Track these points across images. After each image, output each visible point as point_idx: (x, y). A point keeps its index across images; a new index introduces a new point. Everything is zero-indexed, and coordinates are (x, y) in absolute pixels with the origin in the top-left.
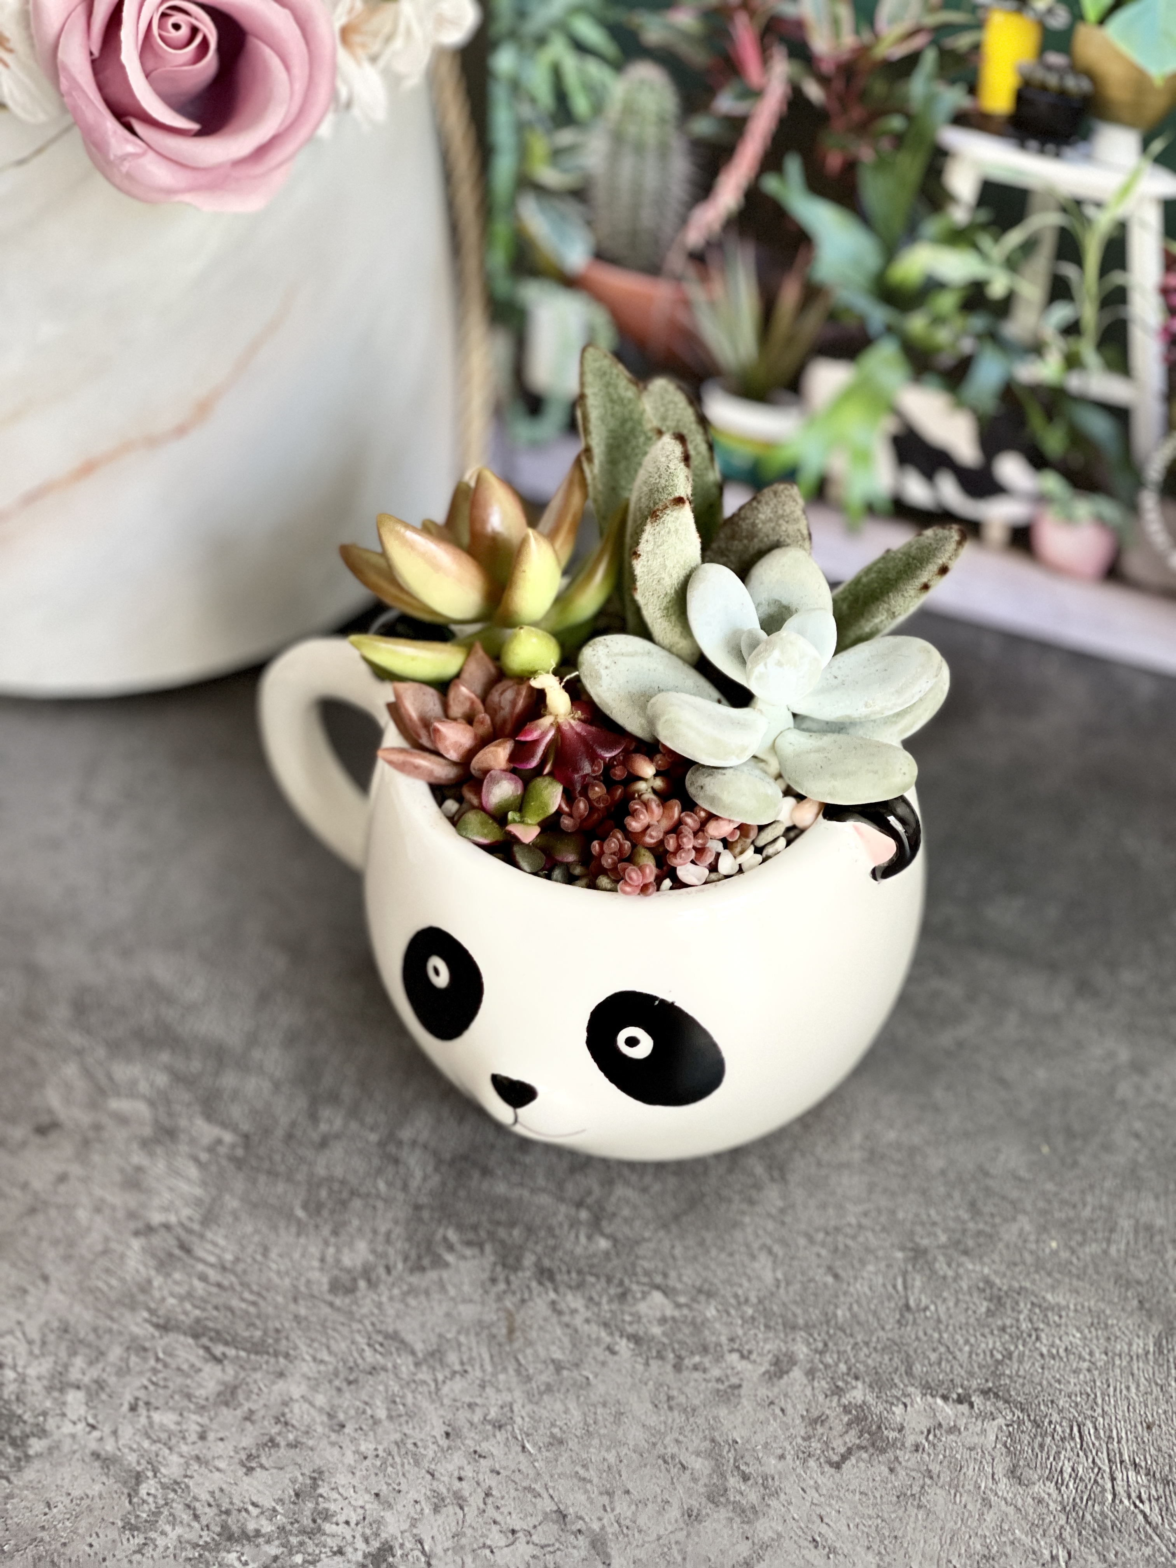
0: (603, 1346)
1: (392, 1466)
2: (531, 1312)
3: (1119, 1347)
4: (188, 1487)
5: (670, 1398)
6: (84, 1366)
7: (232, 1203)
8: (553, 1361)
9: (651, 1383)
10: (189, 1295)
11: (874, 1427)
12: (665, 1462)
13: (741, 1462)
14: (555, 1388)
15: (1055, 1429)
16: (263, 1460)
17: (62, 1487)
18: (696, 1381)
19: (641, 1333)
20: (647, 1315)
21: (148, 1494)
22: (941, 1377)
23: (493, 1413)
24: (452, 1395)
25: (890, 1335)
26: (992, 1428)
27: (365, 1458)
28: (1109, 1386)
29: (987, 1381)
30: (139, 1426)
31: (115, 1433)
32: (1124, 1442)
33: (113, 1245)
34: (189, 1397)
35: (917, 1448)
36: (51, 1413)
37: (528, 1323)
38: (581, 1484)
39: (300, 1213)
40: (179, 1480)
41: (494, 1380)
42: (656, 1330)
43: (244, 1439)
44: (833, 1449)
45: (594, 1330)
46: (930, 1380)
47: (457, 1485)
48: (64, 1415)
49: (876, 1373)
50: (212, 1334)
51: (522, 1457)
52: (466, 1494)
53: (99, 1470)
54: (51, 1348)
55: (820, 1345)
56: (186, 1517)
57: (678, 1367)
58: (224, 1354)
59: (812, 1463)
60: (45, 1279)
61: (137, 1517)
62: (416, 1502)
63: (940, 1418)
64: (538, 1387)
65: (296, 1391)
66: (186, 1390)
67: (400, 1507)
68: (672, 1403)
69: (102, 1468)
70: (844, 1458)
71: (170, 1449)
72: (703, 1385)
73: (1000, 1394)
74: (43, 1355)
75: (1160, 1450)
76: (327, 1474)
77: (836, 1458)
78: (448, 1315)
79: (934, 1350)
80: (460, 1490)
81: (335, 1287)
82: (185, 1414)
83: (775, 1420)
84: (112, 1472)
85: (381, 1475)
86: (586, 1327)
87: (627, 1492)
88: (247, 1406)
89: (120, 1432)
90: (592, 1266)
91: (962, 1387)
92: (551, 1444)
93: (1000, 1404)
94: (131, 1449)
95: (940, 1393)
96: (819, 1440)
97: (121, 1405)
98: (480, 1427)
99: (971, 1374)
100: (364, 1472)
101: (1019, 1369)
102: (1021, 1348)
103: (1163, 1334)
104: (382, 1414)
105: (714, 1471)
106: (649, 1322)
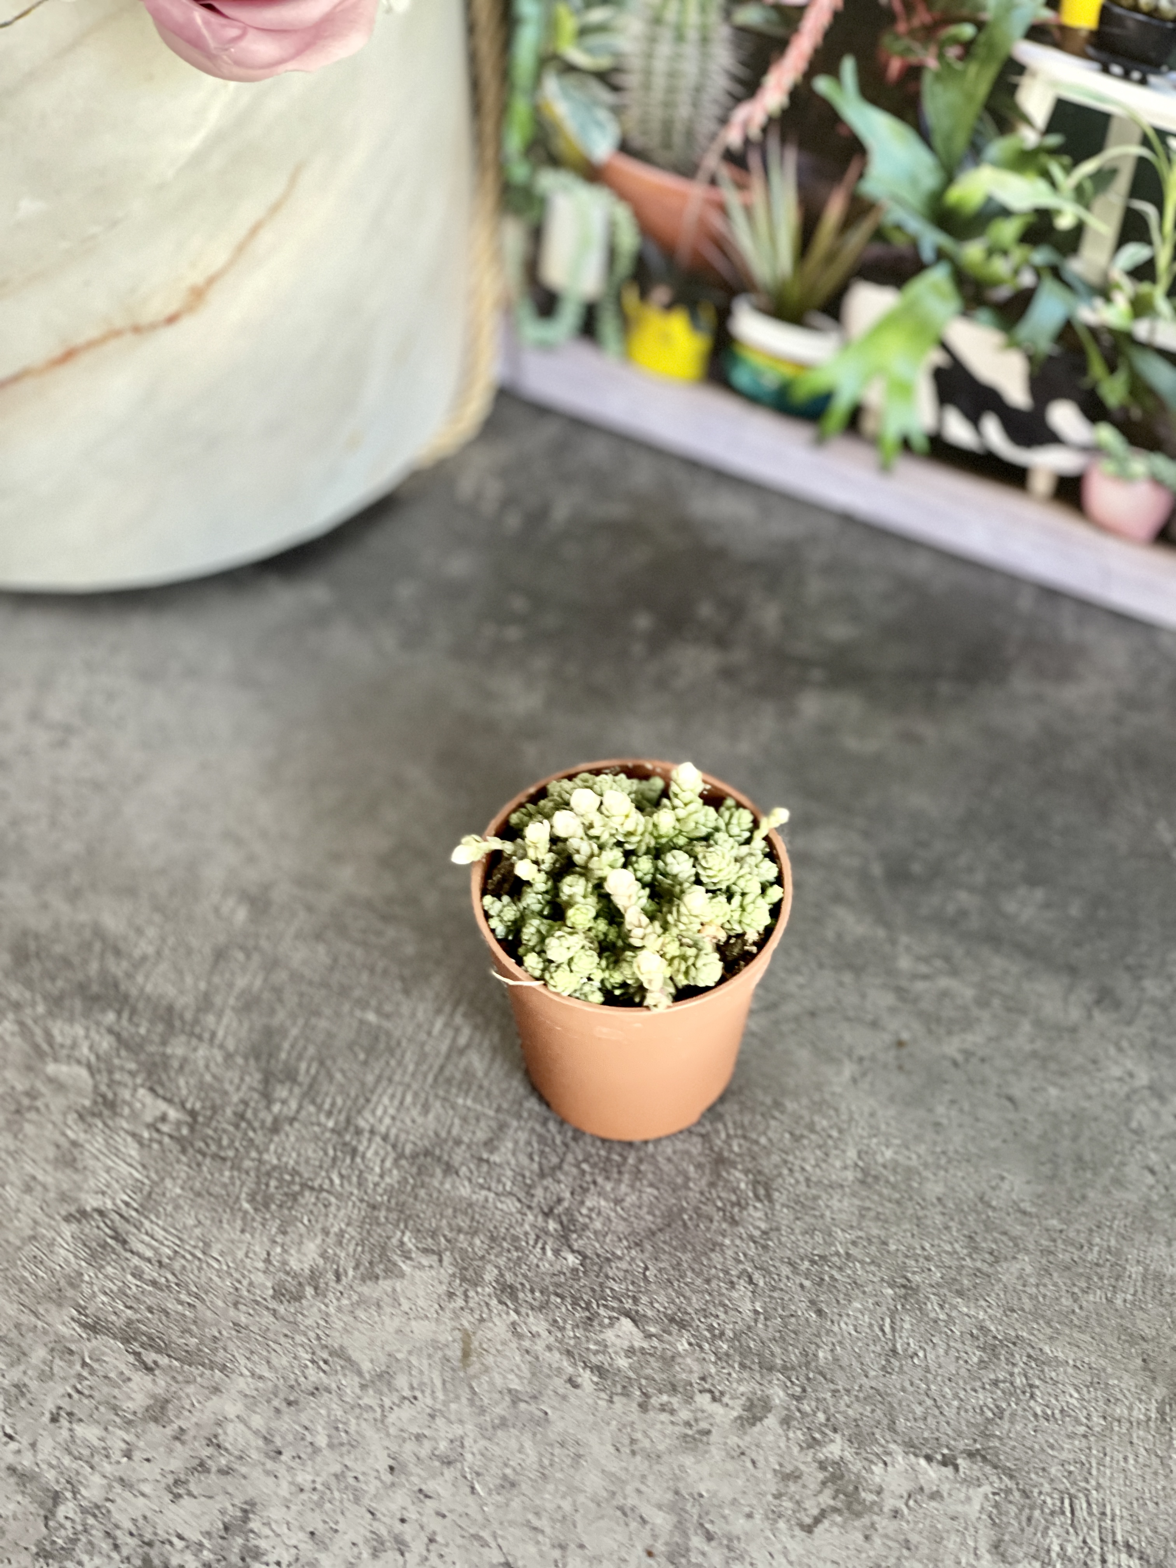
0: (565, 1377)
1: (330, 1502)
2: (490, 1335)
3: (1118, 1411)
4: (109, 1511)
5: (633, 1441)
7: (173, 1189)
8: (510, 1391)
9: (614, 1423)
10: (122, 1293)
11: (851, 1488)
12: (625, 1514)
13: (707, 1518)
14: (510, 1423)
15: (1044, 1502)
16: (192, 1487)
18: (662, 1423)
19: (606, 1366)
20: (614, 1345)
21: (67, 1518)
22: (926, 1434)
23: (443, 1446)
24: (399, 1424)
25: (874, 1384)
26: (978, 1495)
27: (302, 1490)
28: (1105, 1455)
29: (975, 1441)
30: (60, 1439)
31: (33, 1445)
32: (1117, 1519)
33: (42, 1230)
34: (115, 1409)
35: (896, 1514)
37: (485, 1346)
38: (531, 1534)
39: (246, 1206)
40: (99, 1504)
41: (443, 1409)
42: (623, 1363)
43: (172, 1461)
44: (805, 1510)
45: (556, 1358)
46: (914, 1436)
47: (398, 1527)
49: (857, 1426)
50: (144, 1338)
51: (470, 1500)
52: (408, 1538)
53: (15, 1487)
55: (798, 1389)
56: (105, 1546)
57: (643, 1407)
58: (155, 1362)
59: (782, 1524)
61: (54, 1542)
62: (354, 1544)
63: (922, 1482)
64: (492, 1421)
65: (232, 1409)
66: (113, 1401)
67: (335, 1549)
68: (635, 1447)
69: (18, 1484)
70: (817, 1521)
71: (92, 1467)
72: (669, 1429)
73: (988, 1457)
75: (1155, 1531)
76: (259, 1507)
77: (808, 1521)
78: (399, 1331)
79: (920, 1404)
80: (402, 1533)
82: (110, 1428)
83: (744, 1472)
84: (29, 1491)
85: (318, 1511)
86: (548, 1354)
87: (582, 1546)
88: (177, 1423)
89: (39, 1446)
90: (558, 1285)
91: (948, 1447)
92: (503, 1487)
93: (988, 1469)
94: (51, 1466)
95: (924, 1453)
96: (791, 1499)
97: (42, 1414)
98: (428, 1461)
99: (960, 1434)
100: (300, 1507)
101: (1010, 1431)
102: (1013, 1405)
103: (1167, 1400)
104: (322, 1441)
105: (676, 1527)
106: (616, 1353)
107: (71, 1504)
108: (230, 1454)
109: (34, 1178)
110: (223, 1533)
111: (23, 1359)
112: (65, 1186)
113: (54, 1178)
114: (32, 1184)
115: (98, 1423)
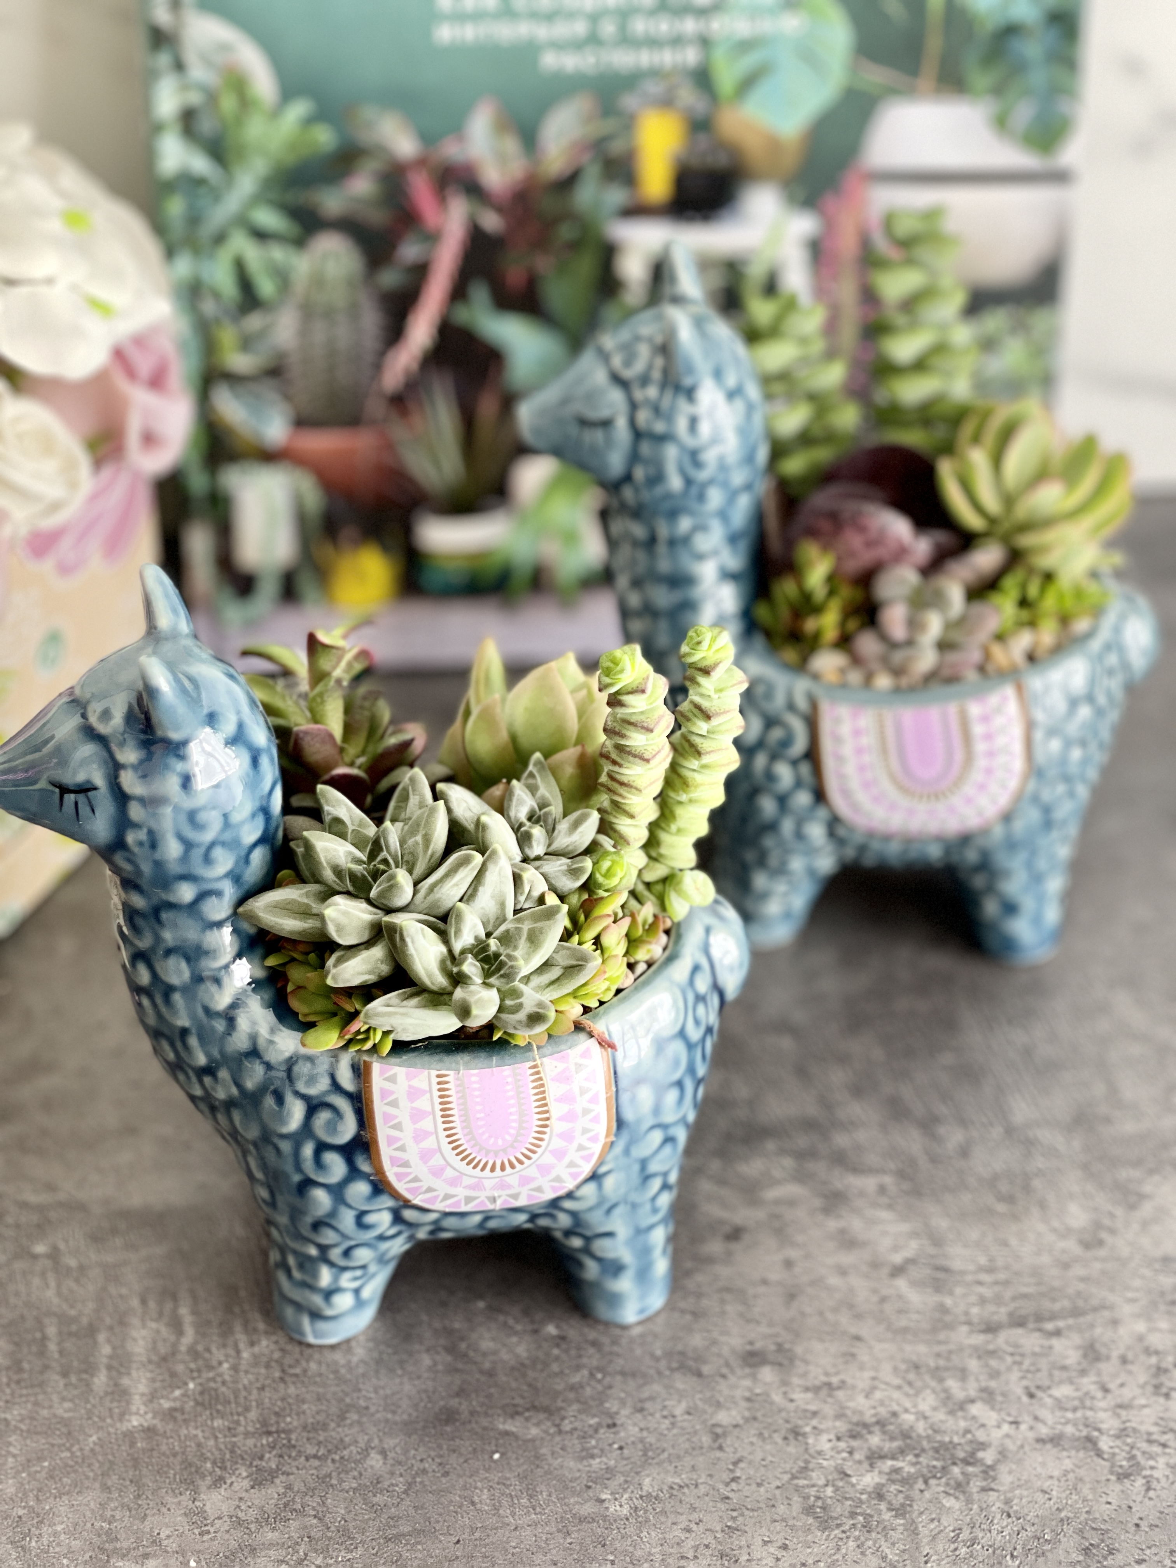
6: (959, 1384)
7: (941, 1223)
10: (983, 1301)
17: (1041, 1474)
21: (1111, 1447)
33: (885, 1292)
36: (973, 1429)
40: (1122, 1426)
48: (983, 1426)
53: (1055, 1450)
54: (919, 1384)
56: (1156, 1449)
60: (858, 1338)
61: (1121, 1467)
69: (1055, 1446)
71: (1091, 1409)
74: (918, 1393)
81: (1087, 1245)
82: (1075, 1381)
84: (1066, 1446)
88: (1115, 1354)
89: (1040, 1417)
97: (1019, 1398)
109: (840, 1264)
111: (965, 1372)
112: (867, 1259)
113: (853, 1257)
114: (842, 1268)
115: (1063, 1382)
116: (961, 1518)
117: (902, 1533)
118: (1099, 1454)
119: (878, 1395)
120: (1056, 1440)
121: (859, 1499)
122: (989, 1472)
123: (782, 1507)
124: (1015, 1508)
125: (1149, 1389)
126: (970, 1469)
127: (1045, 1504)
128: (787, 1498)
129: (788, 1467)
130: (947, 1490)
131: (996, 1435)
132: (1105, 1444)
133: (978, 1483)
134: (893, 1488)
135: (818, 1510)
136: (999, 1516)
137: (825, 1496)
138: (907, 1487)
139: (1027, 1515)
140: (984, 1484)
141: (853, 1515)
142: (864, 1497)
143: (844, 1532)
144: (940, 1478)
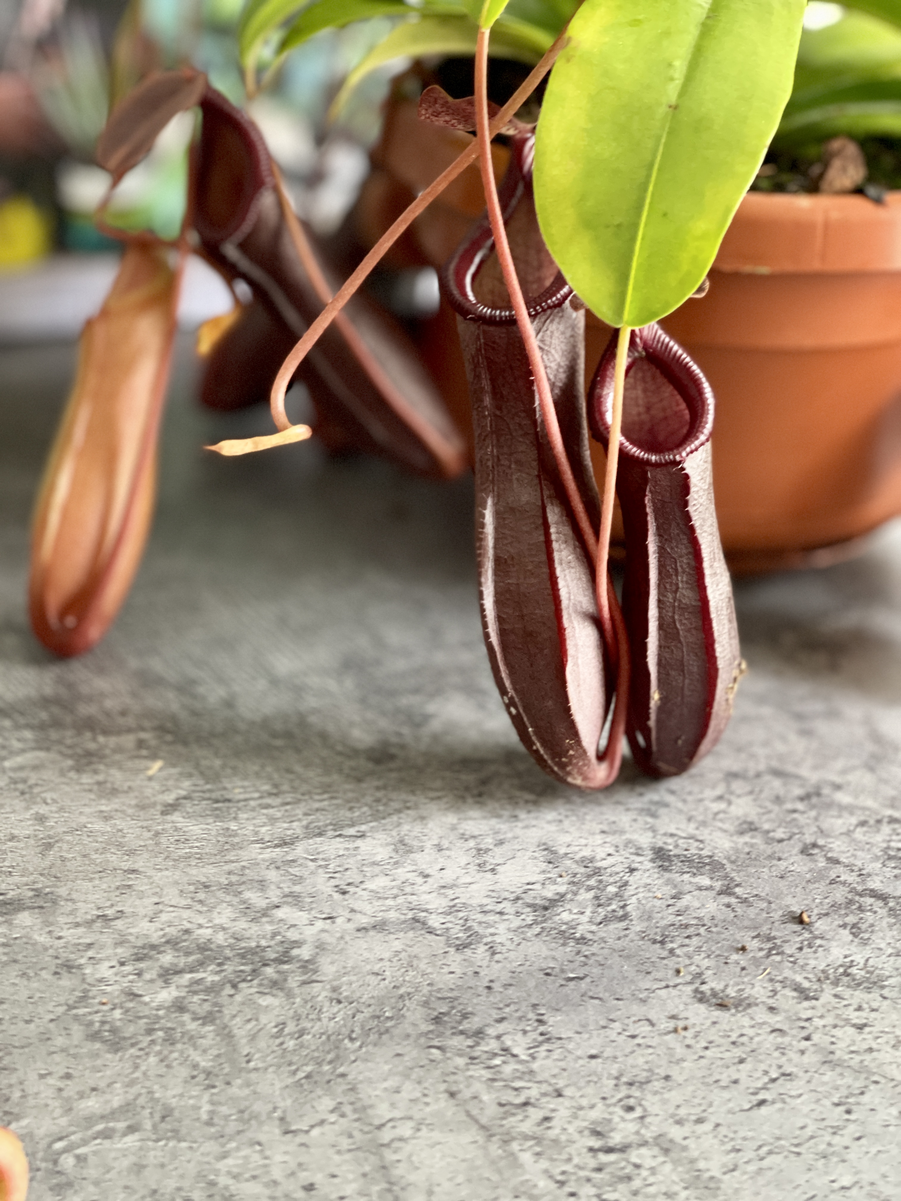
107: (433, 916)
108: (488, 835)
109: (101, 812)
110: (551, 866)
111: (263, 883)
112: (133, 802)
113: (116, 803)
114: (106, 814)
115: (377, 875)
116: (283, 1013)
117: (213, 1039)
118: (431, 931)
119: (164, 917)
120: (380, 926)
121: (156, 1015)
122: (307, 966)
123: (60, 1038)
124: (345, 994)
125: (473, 868)
126: (286, 967)
127: (379, 984)
128: (66, 1029)
129: (62, 1000)
130: (262, 989)
131: (310, 933)
132: (434, 921)
133: (297, 978)
134: (196, 998)
135: (107, 1034)
136: (327, 1004)
137: (113, 1019)
138: (213, 995)
139: (360, 998)
140: (304, 978)
141: (150, 1031)
142: (161, 1013)
143: (141, 1049)
144: (251, 981)
